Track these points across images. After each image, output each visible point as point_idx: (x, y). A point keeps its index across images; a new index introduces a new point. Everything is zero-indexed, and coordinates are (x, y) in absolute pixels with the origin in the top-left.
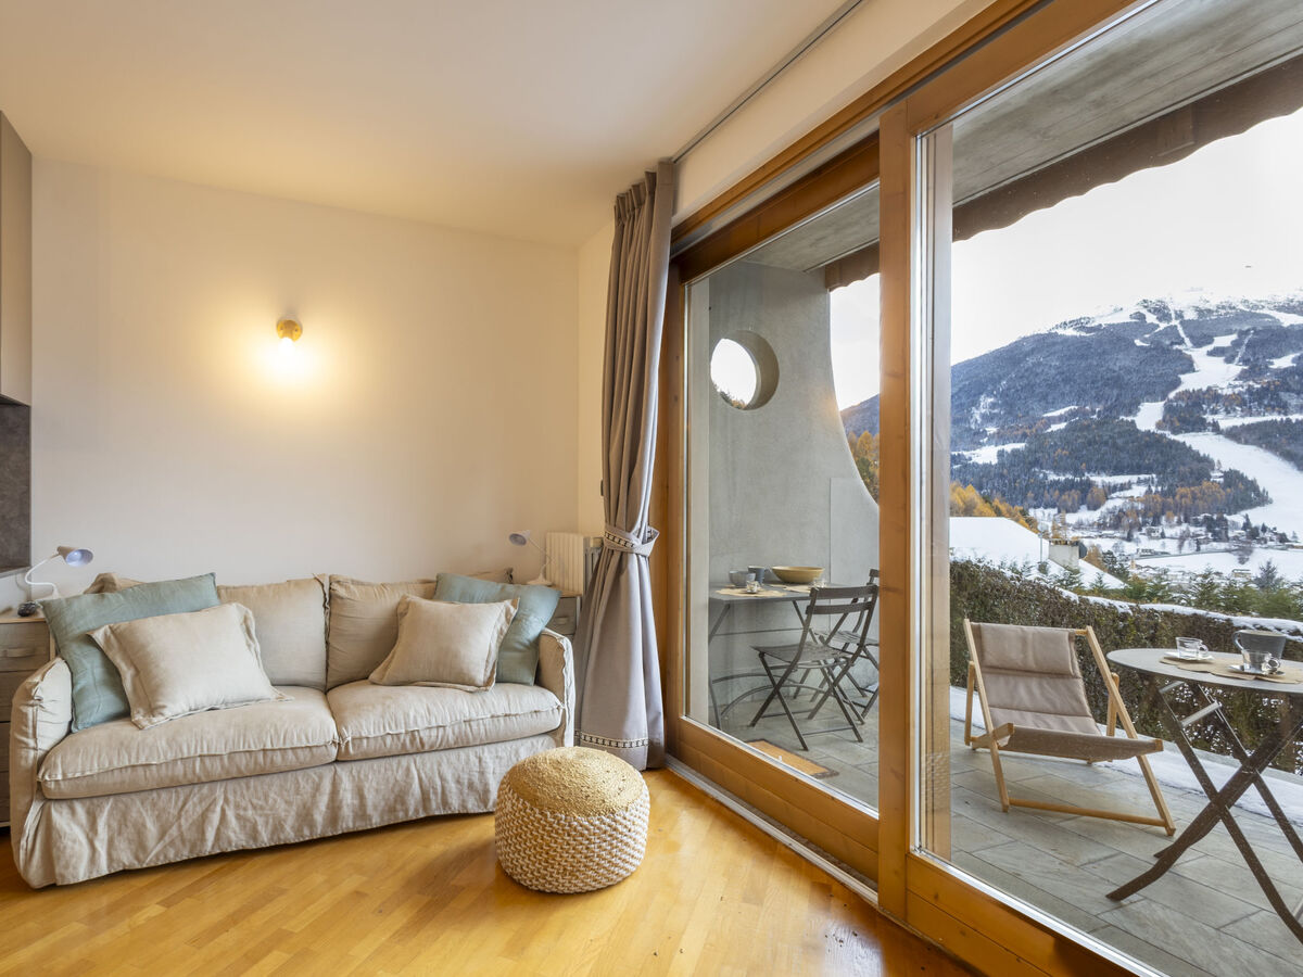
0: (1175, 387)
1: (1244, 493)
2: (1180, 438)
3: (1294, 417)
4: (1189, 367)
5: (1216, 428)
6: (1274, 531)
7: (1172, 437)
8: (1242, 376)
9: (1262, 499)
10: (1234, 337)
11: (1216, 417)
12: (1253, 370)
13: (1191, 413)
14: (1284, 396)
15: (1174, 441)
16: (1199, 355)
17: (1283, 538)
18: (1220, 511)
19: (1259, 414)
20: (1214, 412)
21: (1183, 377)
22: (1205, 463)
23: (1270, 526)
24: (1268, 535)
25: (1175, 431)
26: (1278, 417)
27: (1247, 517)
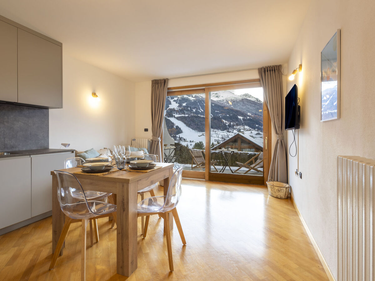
0: (168, 107)
1: (179, 131)
2: (169, 118)
3: (186, 116)
4: (170, 104)
5: (175, 117)
6: (183, 138)
7: (168, 118)
8: (179, 106)
9: (181, 132)
10: (177, 98)
11: (175, 114)
12: (180, 106)
13: (171, 113)
14: (184, 111)
15: (168, 119)
16: (172, 101)
17: (184, 140)
18: (175, 134)
19: (181, 114)
20: (174, 113)
21: (169, 105)
22: (173, 124)
23: (183, 137)
24: (182, 139)
25: (168, 117)
26: (184, 115)
27: (179, 135)
